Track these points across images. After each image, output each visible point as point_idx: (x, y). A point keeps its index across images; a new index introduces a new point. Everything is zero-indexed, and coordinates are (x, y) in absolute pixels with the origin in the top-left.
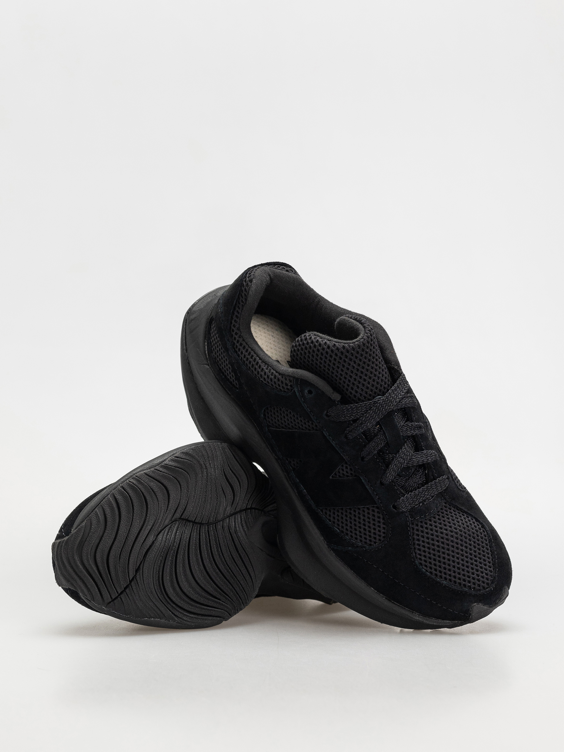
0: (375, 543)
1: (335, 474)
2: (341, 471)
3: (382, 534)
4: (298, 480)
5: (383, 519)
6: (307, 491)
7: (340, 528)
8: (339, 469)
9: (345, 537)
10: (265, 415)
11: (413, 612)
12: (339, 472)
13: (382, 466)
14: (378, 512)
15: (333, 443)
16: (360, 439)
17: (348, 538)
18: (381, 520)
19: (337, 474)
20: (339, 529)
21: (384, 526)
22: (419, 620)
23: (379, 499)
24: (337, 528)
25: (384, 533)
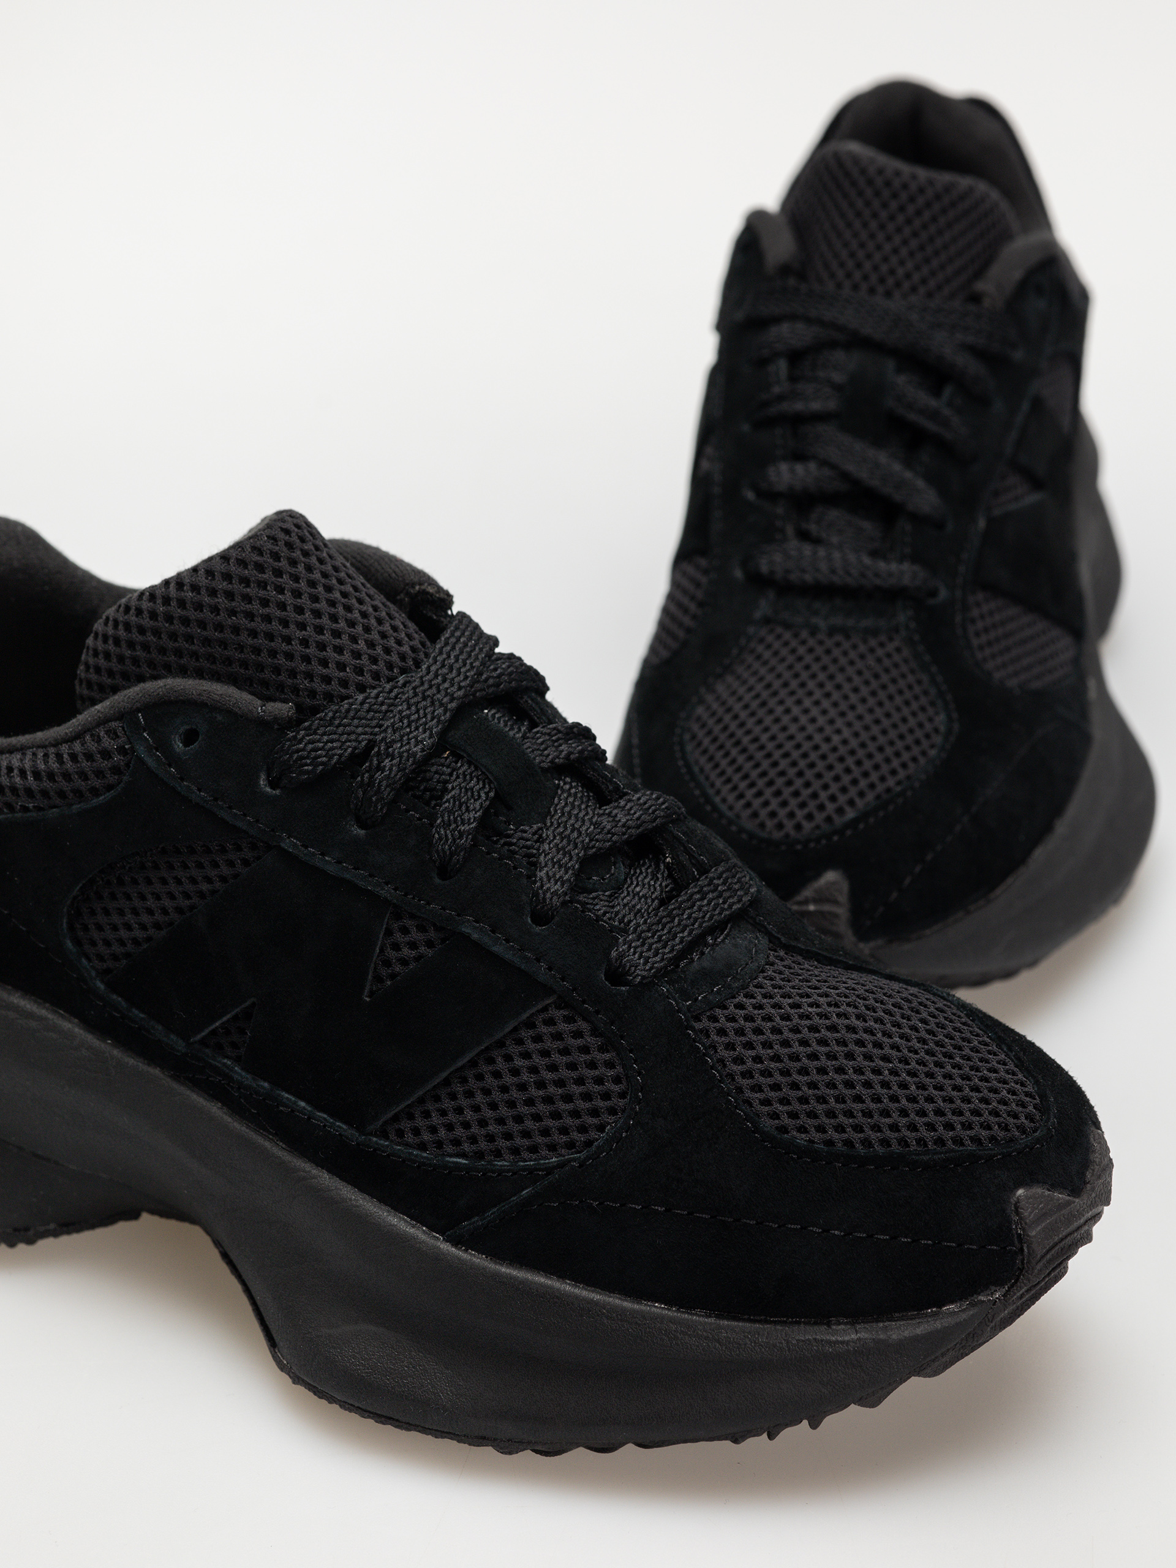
0: (601, 1128)
1: (378, 979)
2: (392, 954)
3: (610, 1086)
4: (266, 1085)
5: (595, 1032)
6: (308, 1102)
7: (466, 1147)
8: (382, 950)
9: (494, 1165)
10: (78, 942)
11: (829, 1324)
12: (387, 963)
13: (515, 868)
14: (569, 1020)
15: (328, 863)
16: (407, 811)
17: (506, 1163)
18: (590, 1040)
19: (384, 972)
20: (463, 1155)
21: (607, 1056)
22: (859, 1339)
23: (550, 969)
24: (458, 1155)
25: (617, 1080)
